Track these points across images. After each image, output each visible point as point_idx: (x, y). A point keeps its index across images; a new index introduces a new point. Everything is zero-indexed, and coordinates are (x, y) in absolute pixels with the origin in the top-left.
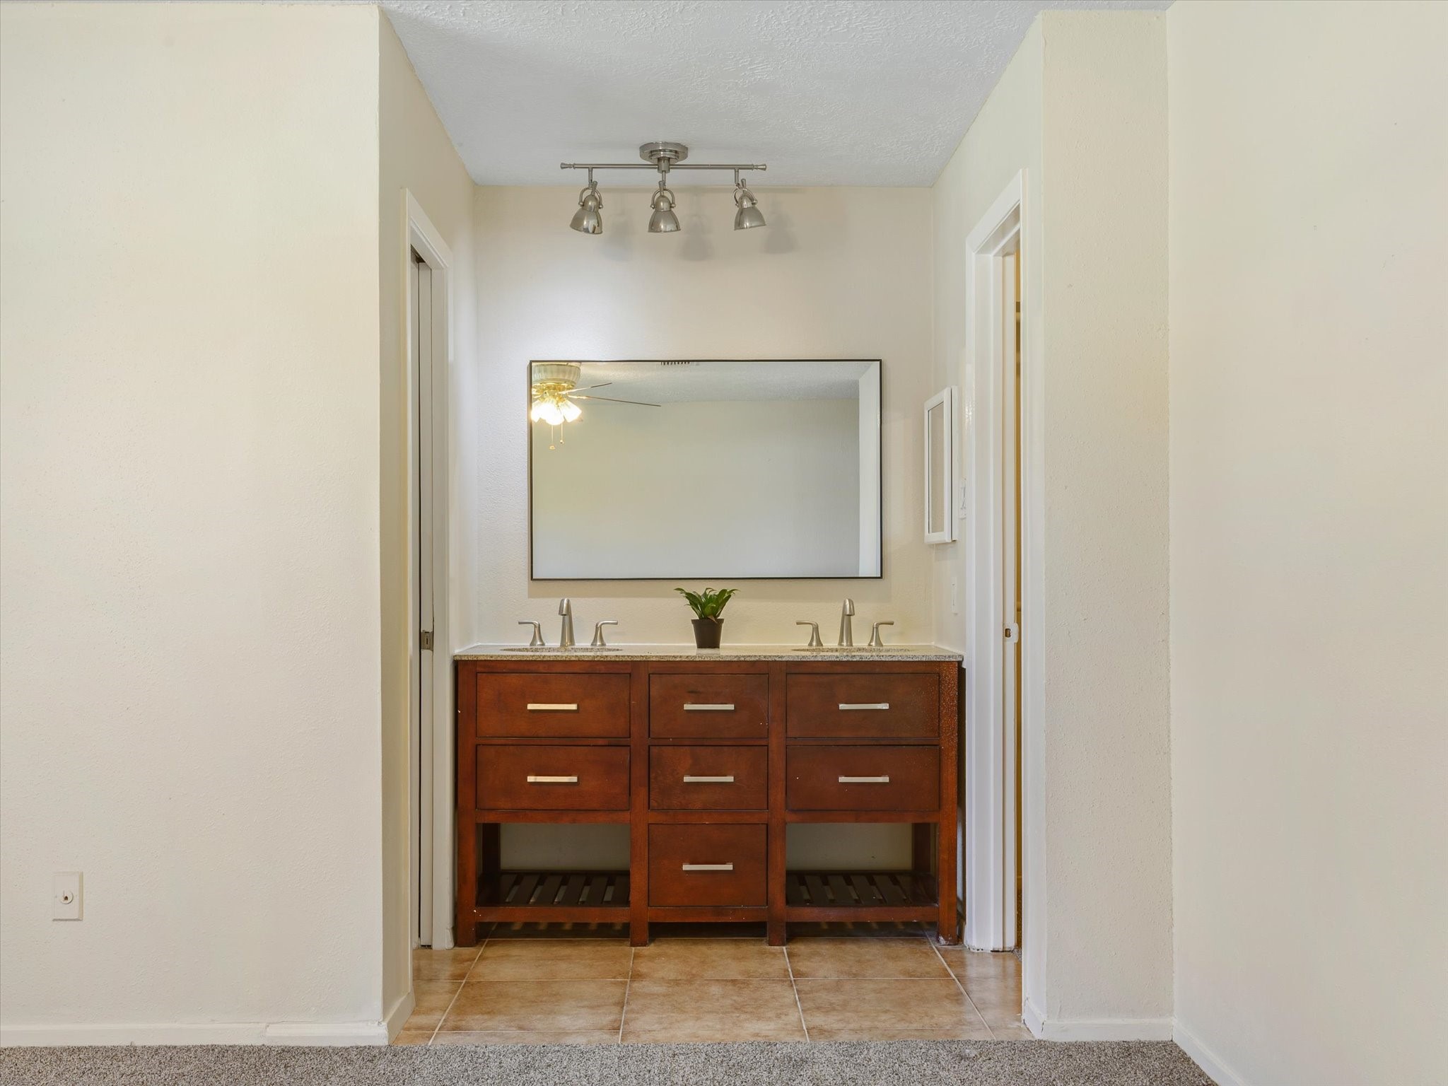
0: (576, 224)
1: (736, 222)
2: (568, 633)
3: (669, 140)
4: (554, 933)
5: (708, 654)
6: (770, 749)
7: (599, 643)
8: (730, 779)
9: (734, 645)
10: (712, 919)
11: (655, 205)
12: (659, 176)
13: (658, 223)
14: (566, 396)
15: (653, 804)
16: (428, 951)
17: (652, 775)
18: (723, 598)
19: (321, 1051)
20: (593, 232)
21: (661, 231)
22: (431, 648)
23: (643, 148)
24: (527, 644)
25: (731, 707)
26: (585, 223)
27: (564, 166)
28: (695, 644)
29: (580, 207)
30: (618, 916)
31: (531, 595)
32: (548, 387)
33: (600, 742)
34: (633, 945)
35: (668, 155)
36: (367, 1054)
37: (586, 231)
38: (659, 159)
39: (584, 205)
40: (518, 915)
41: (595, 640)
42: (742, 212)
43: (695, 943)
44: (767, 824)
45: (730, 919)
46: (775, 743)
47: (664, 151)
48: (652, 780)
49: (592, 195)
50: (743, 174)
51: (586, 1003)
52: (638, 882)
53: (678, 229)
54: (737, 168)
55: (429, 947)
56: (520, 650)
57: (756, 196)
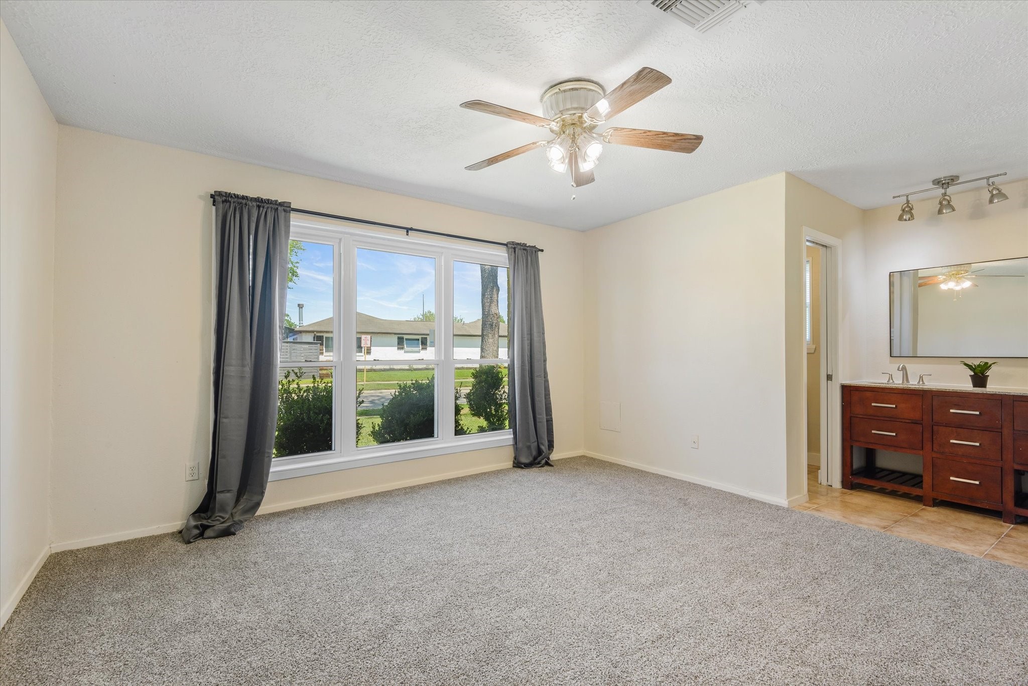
0: (901, 218)
1: (989, 200)
2: (906, 377)
3: (947, 175)
4: (882, 492)
5: (979, 390)
6: (1003, 434)
7: (921, 383)
8: (978, 444)
9: (993, 387)
10: (969, 504)
11: (941, 203)
12: (943, 191)
13: (942, 210)
14: (961, 277)
15: (935, 449)
16: (830, 487)
17: (934, 437)
18: (987, 367)
19: (762, 503)
20: (909, 220)
21: (944, 213)
22: (831, 380)
23: (933, 181)
24: (886, 382)
25: (978, 413)
26: (904, 217)
27: (894, 197)
28: (972, 386)
29: (902, 212)
30: (916, 491)
31: (890, 363)
32: (953, 274)
33: (907, 421)
34: (924, 505)
35: (947, 181)
36: (778, 508)
37: (906, 220)
38: (943, 184)
39: (903, 210)
40: (878, 484)
41: (919, 382)
42: (993, 196)
43: (960, 512)
44: (1002, 468)
45: (979, 506)
46: (1006, 432)
47: (945, 180)
48: (934, 440)
49: (908, 206)
50: (991, 180)
51: (880, 517)
52: (927, 480)
53: (954, 210)
54: (988, 178)
55: (831, 486)
56: (879, 383)
57: (1000, 187)
